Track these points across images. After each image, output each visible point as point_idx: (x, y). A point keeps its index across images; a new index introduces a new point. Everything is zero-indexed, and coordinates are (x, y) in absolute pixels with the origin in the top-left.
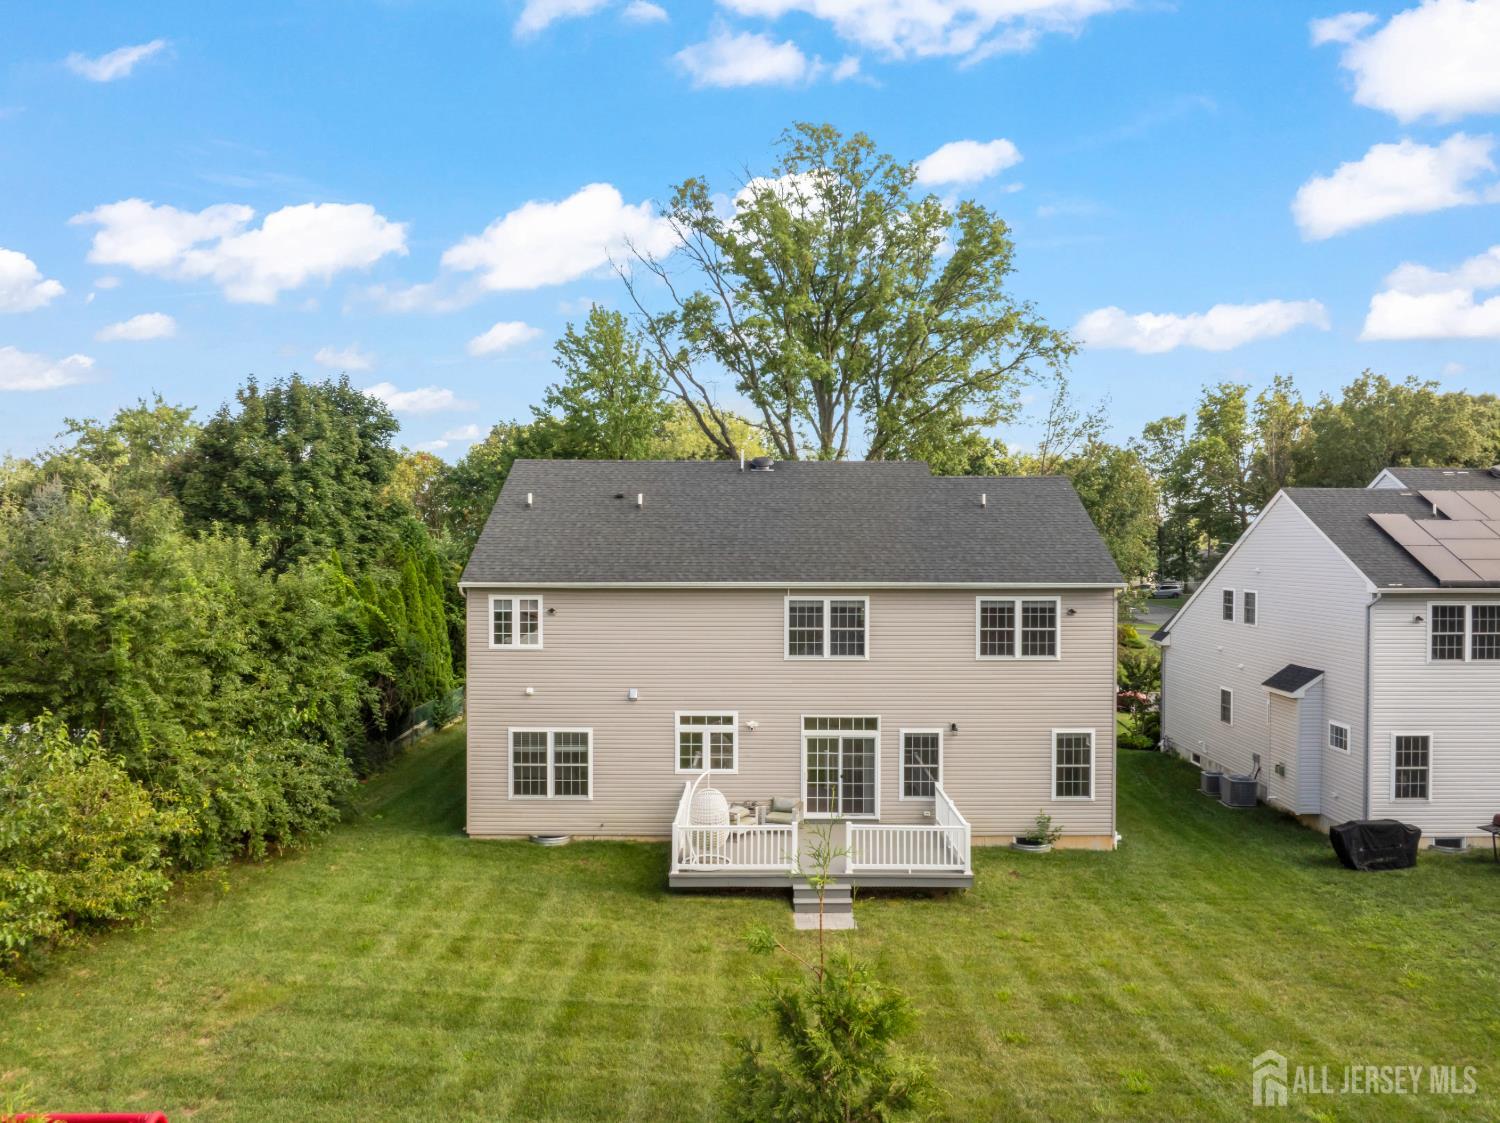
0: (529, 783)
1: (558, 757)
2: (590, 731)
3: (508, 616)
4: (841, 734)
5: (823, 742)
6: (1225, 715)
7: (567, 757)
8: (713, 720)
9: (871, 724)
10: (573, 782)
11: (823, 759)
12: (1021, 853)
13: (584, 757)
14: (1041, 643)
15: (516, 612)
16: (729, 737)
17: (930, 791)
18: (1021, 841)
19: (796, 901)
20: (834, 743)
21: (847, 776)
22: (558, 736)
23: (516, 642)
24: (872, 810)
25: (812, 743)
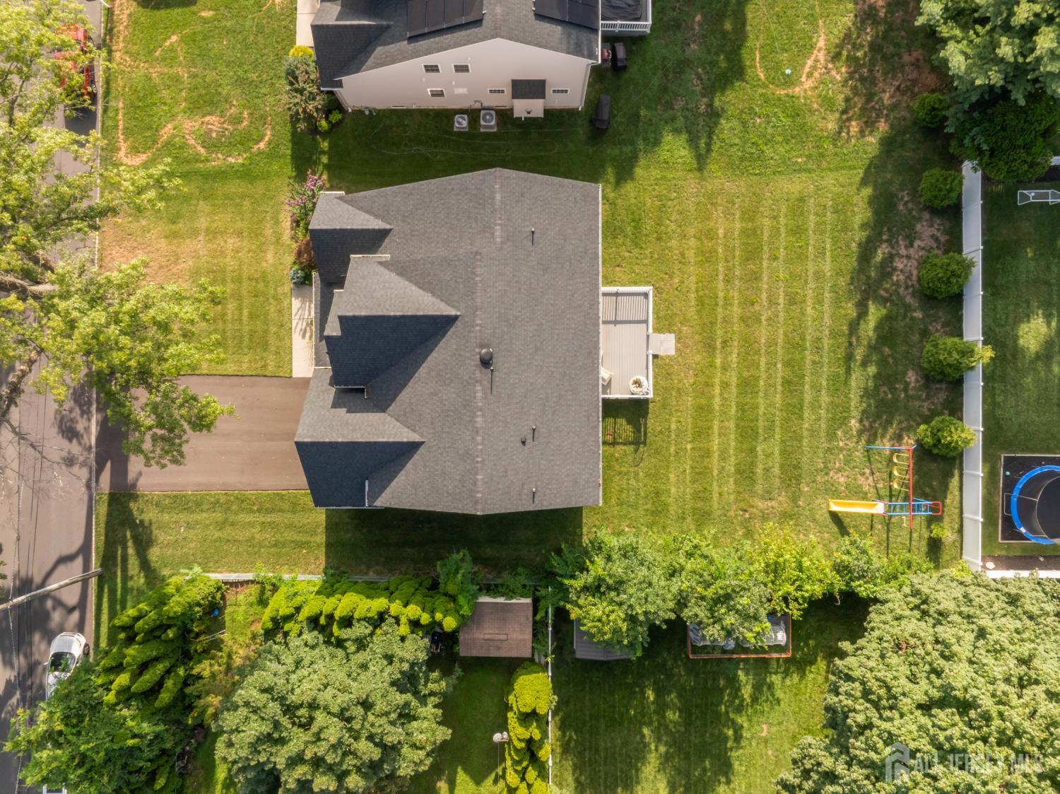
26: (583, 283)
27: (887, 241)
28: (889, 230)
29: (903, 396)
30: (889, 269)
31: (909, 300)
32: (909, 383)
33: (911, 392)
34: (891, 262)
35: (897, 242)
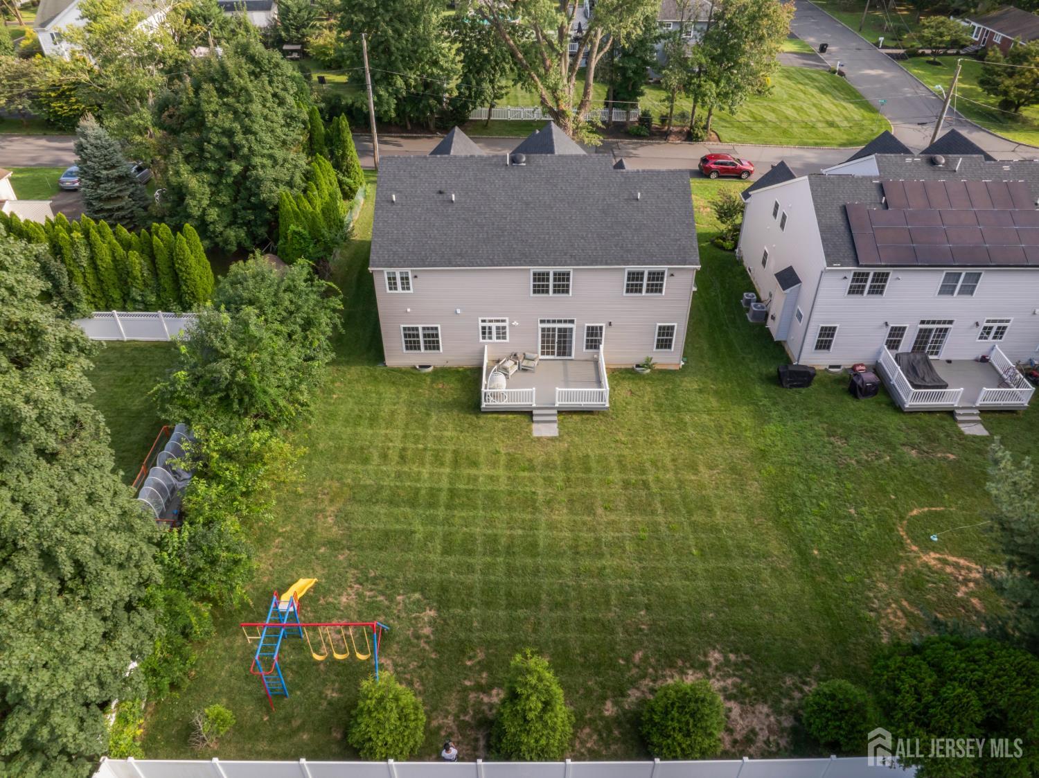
0: (412, 345)
1: (425, 336)
2: (439, 326)
3: (395, 279)
4: (557, 326)
5: (549, 329)
6: (764, 263)
7: (429, 336)
8: (498, 321)
9: (572, 321)
10: (432, 344)
11: (548, 336)
12: (637, 373)
13: (437, 336)
14: (655, 288)
15: (398, 276)
16: (504, 328)
17: (597, 347)
18: (638, 366)
19: (535, 418)
20: (554, 329)
21: (559, 342)
22: (424, 329)
23: (400, 290)
24: (570, 355)
25: (543, 330)
26: (596, 249)
27: (727, 661)
28: (746, 663)
29: (467, 683)
30: (680, 663)
31: (634, 695)
32: (490, 695)
33: (472, 696)
34: (692, 666)
35: (727, 676)
